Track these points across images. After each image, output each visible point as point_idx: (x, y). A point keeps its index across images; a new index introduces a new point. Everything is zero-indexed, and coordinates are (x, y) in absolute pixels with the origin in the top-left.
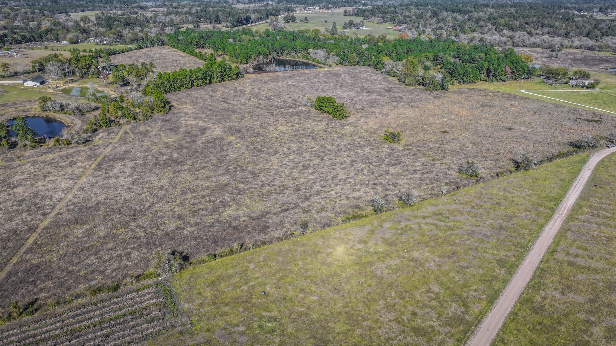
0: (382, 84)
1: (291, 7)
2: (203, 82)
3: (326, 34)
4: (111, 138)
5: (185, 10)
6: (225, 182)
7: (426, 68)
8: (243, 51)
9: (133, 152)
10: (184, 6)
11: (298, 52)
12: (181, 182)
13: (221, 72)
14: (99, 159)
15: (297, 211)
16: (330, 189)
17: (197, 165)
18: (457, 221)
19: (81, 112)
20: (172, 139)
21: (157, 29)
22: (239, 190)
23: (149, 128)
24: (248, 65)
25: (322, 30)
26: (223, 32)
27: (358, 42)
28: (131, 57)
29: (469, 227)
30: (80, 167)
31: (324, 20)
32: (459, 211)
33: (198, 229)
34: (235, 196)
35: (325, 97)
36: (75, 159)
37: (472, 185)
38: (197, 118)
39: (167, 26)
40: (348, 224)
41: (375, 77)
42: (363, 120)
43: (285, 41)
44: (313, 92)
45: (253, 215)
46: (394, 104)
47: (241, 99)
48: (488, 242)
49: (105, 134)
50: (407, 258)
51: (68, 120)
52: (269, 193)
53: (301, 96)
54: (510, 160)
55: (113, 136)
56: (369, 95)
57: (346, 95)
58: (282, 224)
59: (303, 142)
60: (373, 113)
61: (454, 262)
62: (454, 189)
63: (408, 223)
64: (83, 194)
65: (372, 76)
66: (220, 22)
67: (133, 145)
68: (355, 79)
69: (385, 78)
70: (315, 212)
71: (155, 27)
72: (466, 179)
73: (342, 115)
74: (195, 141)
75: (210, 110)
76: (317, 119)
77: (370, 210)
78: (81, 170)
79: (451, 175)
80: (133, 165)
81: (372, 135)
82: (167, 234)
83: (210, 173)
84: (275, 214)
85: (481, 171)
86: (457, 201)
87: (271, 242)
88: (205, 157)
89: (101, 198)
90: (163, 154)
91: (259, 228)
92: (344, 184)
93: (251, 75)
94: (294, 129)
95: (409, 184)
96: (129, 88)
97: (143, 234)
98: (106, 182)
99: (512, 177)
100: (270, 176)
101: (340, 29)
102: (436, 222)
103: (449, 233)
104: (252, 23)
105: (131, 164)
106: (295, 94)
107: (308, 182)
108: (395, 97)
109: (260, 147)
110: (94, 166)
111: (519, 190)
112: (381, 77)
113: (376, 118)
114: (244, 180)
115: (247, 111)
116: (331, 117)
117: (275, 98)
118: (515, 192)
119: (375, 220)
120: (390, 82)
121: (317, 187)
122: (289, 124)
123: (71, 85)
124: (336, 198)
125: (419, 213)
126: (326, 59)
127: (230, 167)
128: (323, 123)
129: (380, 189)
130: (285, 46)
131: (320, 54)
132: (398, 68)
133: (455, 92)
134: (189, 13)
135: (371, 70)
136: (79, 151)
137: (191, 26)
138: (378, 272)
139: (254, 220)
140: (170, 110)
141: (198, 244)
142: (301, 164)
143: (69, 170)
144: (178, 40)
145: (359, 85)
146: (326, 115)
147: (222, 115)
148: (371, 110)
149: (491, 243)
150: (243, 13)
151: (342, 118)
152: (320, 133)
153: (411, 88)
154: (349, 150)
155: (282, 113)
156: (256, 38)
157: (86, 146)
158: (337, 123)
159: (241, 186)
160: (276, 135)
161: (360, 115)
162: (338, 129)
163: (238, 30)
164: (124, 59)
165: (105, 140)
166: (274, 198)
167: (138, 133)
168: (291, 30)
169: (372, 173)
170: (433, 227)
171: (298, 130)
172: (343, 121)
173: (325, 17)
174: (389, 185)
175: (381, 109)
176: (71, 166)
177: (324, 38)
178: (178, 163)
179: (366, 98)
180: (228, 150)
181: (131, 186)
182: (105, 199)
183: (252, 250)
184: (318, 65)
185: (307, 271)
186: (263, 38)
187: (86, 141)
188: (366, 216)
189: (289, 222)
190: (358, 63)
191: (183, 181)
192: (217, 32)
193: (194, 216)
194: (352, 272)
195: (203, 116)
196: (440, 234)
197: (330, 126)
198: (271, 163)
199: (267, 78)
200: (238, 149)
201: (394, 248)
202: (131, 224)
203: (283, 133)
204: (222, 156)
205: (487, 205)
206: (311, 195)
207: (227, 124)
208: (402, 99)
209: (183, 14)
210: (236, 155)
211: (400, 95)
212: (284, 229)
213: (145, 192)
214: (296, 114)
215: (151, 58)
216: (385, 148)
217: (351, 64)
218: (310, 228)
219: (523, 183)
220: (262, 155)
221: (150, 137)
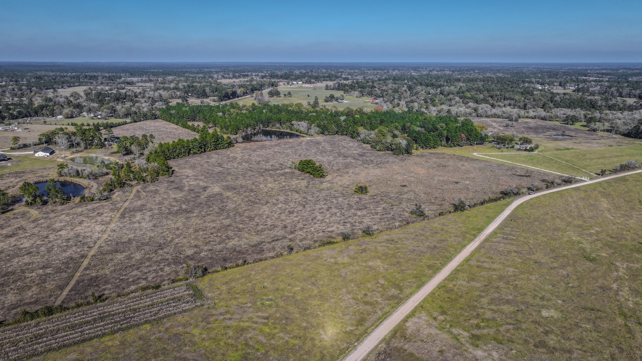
0: (357, 150)
1: (275, 82)
2: (199, 151)
3: (308, 107)
4: (127, 196)
5: (172, 85)
6: (227, 224)
7: (395, 136)
8: (232, 123)
9: (149, 206)
10: (171, 82)
11: (282, 124)
12: (193, 225)
13: (214, 142)
14: (121, 211)
15: (285, 240)
16: (310, 226)
17: (203, 213)
18: (404, 244)
19: (94, 176)
20: (179, 195)
21: (147, 104)
22: (239, 228)
23: (157, 188)
24: (238, 135)
25: (305, 103)
26: (212, 106)
27: (337, 114)
28: (128, 130)
29: (412, 247)
30: (107, 217)
31: (307, 94)
32: (406, 238)
33: (211, 253)
34: (237, 232)
35: (306, 160)
36: (101, 211)
37: (419, 222)
38: (197, 179)
39: (156, 101)
40: (323, 248)
41: (351, 144)
42: (339, 178)
43: (271, 114)
44: (296, 157)
45: (252, 244)
46: (366, 166)
47: (234, 164)
48: (424, 256)
49: (120, 193)
50: (364, 266)
51: (85, 182)
52: (263, 230)
53: (286, 161)
54: (451, 204)
55: (127, 194)
56: (345, 159)
57: (325, 159)
58: (274, 249)
59: (288, 195)
60: (347, 173)
61: (397, 267)
62: (405, 224)
63: (368, 246)
64: (116, 235)
65: (349, 143)
66: (207, 97)
67: (147, 200)
68: (333, 146)
69: (360, 145)
70: (298, 241)
71: (146, 102)
72: (415, 218)
73: (321, 174)
74: (199, 196)
75: (208, 173)
76: (301, 178)
77: (340, 238)
78: (109, 218)
79: (404, 215)
80: (151, 214)
81: (345, 189)
82: (188, 257)
83: (215, 218)
84: (268, 243)
85: (427, 213)
86: (406, 232)
87: (266, 259)
88: (209, 207)
89: (131, 236)
90: (174, 206)
91: (257, 252)
92: (321, 223)
93: (241, 144)
94: (281, 186)
95: (371, 222)
96: (132, 156)
97: (170, 257)
98: (132, 226)
99: (450, 216)
100: (263, 219)
101: (321, 102)
102: (388, 245)
103: (397, 251)
104: (238, 97)
105: (149, 213)
106: (281, 159)
107: (293, 222)
108: (367, 161)
109: (253, 200)
110: (118, 215)
111: (453, 224)
112: (356, 144)
113: (349, 177)
114: (242, 222)
115: (240, 173)
116: (312, 176)
117: (264, 163)
118: (450, 225)
119: (343, 245)
120: (363, 149)
121: (300, 225)
122: (277, 182)
123: (78, 155)
124: (315, 232)
125: (377, 240)
126: (308, 129)
127: (230, 214)
128: (305, 181)
129: (348, 225)
130: (271, 118)
131: (303, 125)
132: (371, 136)
133: (418, 155)
134: (176, 88)
135: (348, 138)
136: (102, 205)
137: (180, 101)
138: (343, 274)
139: (252, 246)
140: (172, 173)
141: (213, 262)
142: (287, 211)
143: (99, 219)
144: (171, 114)
145: (337, 151)
146: (307, 175)
147: (218, 177)
148: (345, 170)
149: (426, 256)
150: (229, 88)
151: (321, 177)
152: (302, 188)
153: (381, 153)
154: (326, 200)
155: (271, 174)
156: (244, 112)
157: (107, 202)
158: (317, 181)
159: (241, 226)
160: (266, 190)
161: (336, 174)
162: (317, 185)
163: (226, 105)
164: (121, 132)
165: (122, 197)
166: (267, 233)
167: (149, 191)
168: (276, 104)
169: (343, 216)
170: (385, 248)
171: (285, 186)
172: (322, 179)
173: (308, 91)
174: (355, 223)
175: (354, 170)
176: (99, 216)
177: (306, 111)
178: (188, 212)
179: (342, 161)
180: (227, 202)
181: (153, 228)
182: (134, 237)
183: (253, 264)
184: (301, 135)
185: (292, 275)
186: (250, 112)
187: (107, 199)
188: (337, 242)
189: (279, 247)
190: (337, 133)
191: (194, 224)
192: (206, 106)
193: (206, 245)
194: (325, 274)
195: (203, 178)
196: (390, 252)
197: (311, 183)
198: (263, 210)
199: (255, 147)
200: (236, 202)
201: (356, 261)
202: (159, 251)
203: (272, 189)
204: (223, 206)
205: (428, 234)
206: (296, 231)
207: (224, 184)
208: (372, 161)
209: (171, 89)
210: (234, 205)
211: (371, 158)
212: (275, 252)
213: (165, 232)
214: (282, 175)
215: (147, 130)
216: (355, 198)
217: (330, 134)
218: (295, 251)
219: (457, 219)
220: (256, 205)
221: (160, 194)
